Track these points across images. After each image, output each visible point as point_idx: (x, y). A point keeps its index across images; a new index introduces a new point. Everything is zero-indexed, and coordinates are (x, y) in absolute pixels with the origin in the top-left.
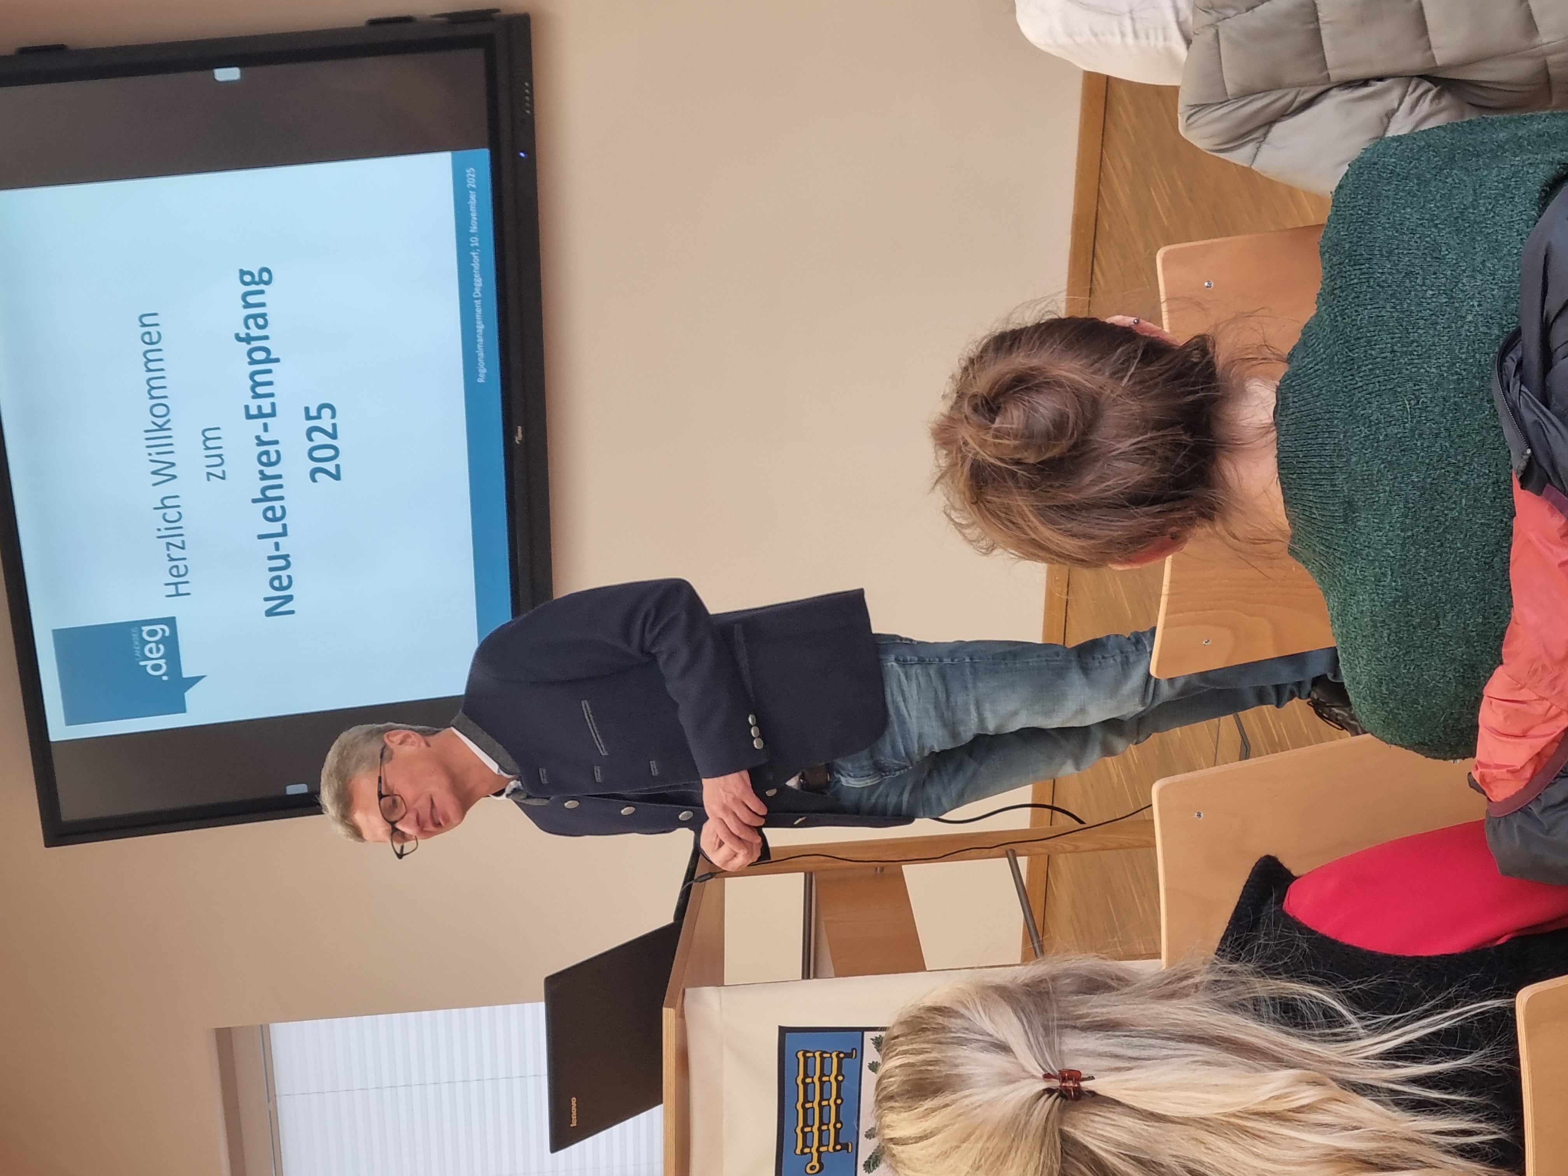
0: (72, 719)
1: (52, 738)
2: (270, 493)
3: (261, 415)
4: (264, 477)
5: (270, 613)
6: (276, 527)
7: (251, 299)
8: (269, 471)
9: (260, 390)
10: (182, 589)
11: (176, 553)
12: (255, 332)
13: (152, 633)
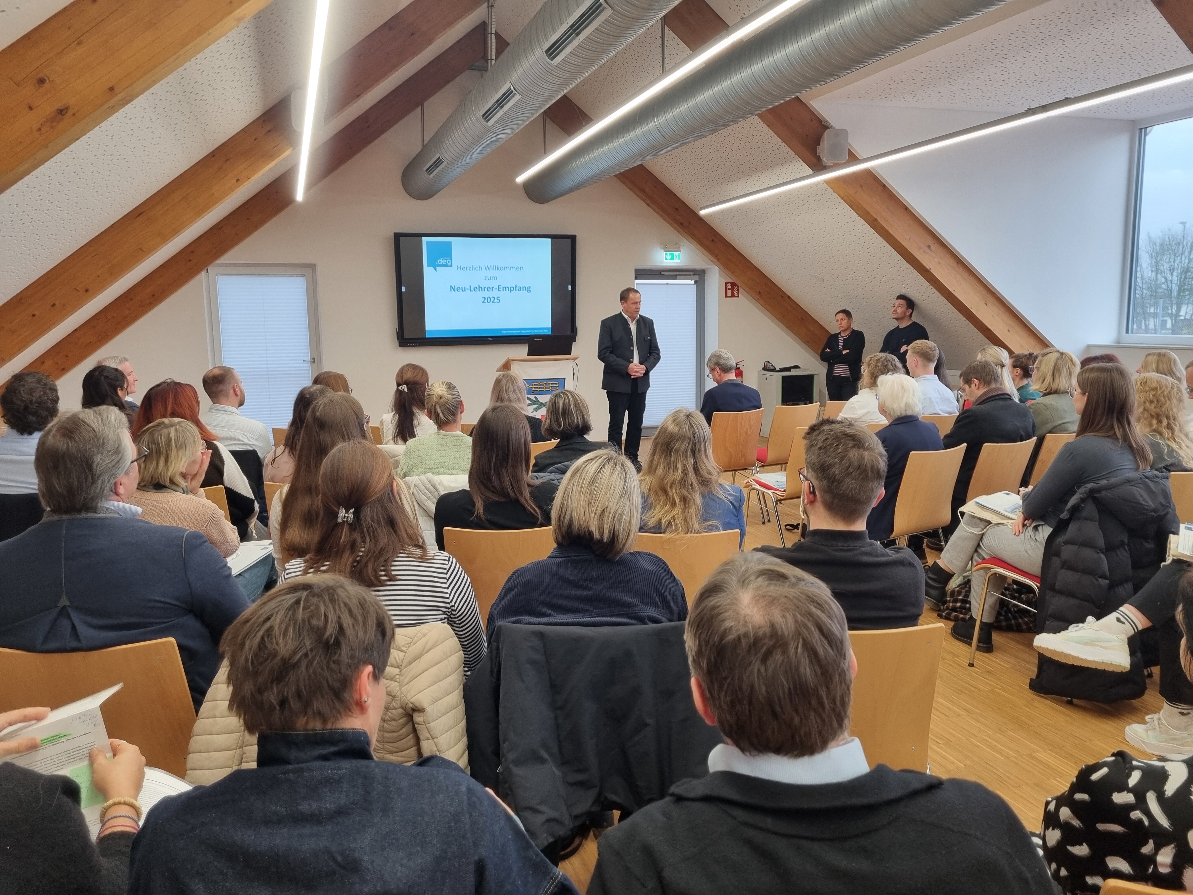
0: (428, 242)
1: (423, 238)
2: (480, 289)
3: (499, 288)
4: (484, 288)
5: (451, 287)
6: (472, 289)
7: (524, 289)
8: (486, 289)
9: (504, 289)
10: (459, 269)
11: (468, 269)
12: (517, 289)
13: (449, 262)
